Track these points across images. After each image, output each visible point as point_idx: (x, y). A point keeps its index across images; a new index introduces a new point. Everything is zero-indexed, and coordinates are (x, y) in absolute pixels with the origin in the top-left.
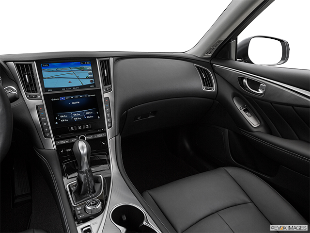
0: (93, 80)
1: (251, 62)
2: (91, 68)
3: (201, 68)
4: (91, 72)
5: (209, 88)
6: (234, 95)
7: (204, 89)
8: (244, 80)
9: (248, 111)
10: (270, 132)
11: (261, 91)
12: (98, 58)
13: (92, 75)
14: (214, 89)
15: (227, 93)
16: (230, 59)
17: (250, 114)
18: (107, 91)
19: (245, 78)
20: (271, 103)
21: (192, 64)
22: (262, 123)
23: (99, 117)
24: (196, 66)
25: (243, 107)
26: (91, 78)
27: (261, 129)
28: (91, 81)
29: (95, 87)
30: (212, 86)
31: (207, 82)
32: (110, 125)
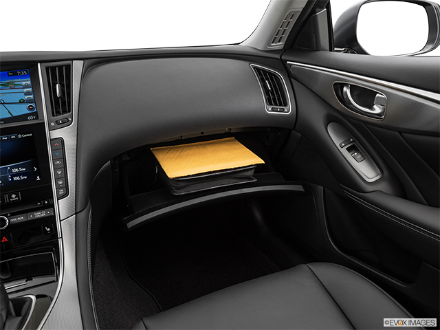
0: (33, 105)
1: (363, 52)
2: (29, 82)
3: (264, 71)
4: (30, 89)
5: (279, 108)
6: (329, 120)
7: (269, 110)
8: (345, 89)
9: (357, 151)
10: (402, 192)
11: (377, 110)
12: (41, 62)
13: (32, 96)
14: (289, 110)
15: (315, 115)
16: (317, 48)
17: (359, 156)
18: (59, 125)
19: (346, 85)
20: (400, 133)
21: (248, 63)
22: (386, 173)
23: (38, 178)
24: (255, 68)
25: (347, 142)
26: (29, 101)
27: (384, 187)
28: (29, 108)
29: (37, 118)
30: (286, 105)
31: (276, 97)
32: (62, 192)
